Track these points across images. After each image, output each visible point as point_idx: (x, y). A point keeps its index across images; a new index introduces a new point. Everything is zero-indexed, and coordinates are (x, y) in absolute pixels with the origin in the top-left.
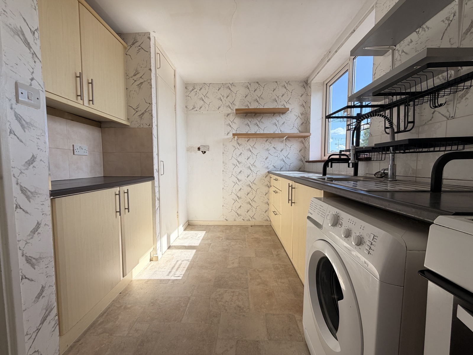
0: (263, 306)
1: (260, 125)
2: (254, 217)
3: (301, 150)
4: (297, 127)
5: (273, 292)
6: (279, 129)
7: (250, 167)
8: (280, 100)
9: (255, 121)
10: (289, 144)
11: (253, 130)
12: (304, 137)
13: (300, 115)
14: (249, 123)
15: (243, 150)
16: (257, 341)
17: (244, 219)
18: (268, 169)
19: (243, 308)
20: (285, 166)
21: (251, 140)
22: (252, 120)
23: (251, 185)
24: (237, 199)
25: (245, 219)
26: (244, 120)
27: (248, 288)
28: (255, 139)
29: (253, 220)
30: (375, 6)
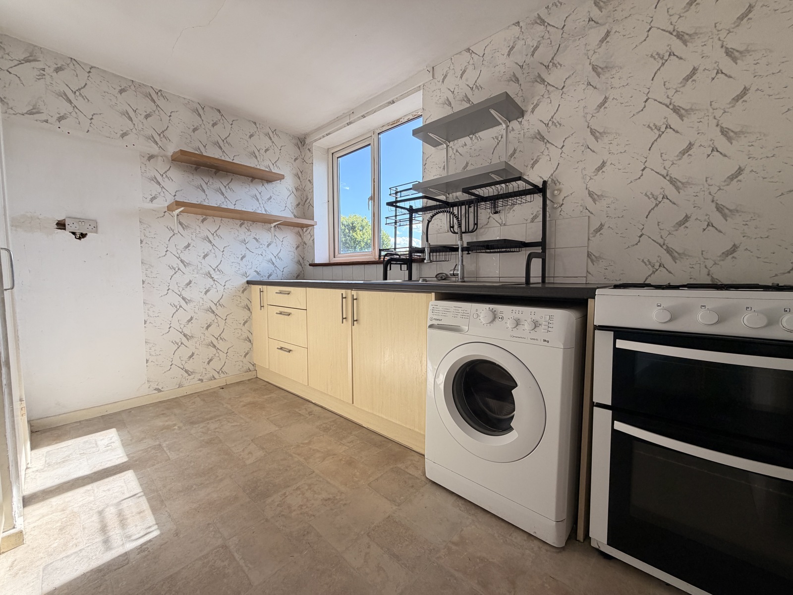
0: (357, 479)
1: (228, 194)
2: (224, 369)
3: (298, 247)
4: (291, 209)
5: (351, 457)
6: (262, 207)
7: (209, 273)
8: (262, 157)
9: (217, 183)
10: (280, 235)
11: (214, 200)
12: (302, 226)
13: (294, 190)
14: (205, 186)
15: (194, 238)
16: (389, 517)
17: (201, 378)
18: (247, 277)
19: (334, 497)
20: (275, 271)
21: (210, 219)
22: (211, 180)
23: (214, 308)
24: (184, 340)
25: (205, 378)
26: (191, 176)
27: (314, 472)
28: (218, 220)
29: (222, 375)
30: (422, 87)
